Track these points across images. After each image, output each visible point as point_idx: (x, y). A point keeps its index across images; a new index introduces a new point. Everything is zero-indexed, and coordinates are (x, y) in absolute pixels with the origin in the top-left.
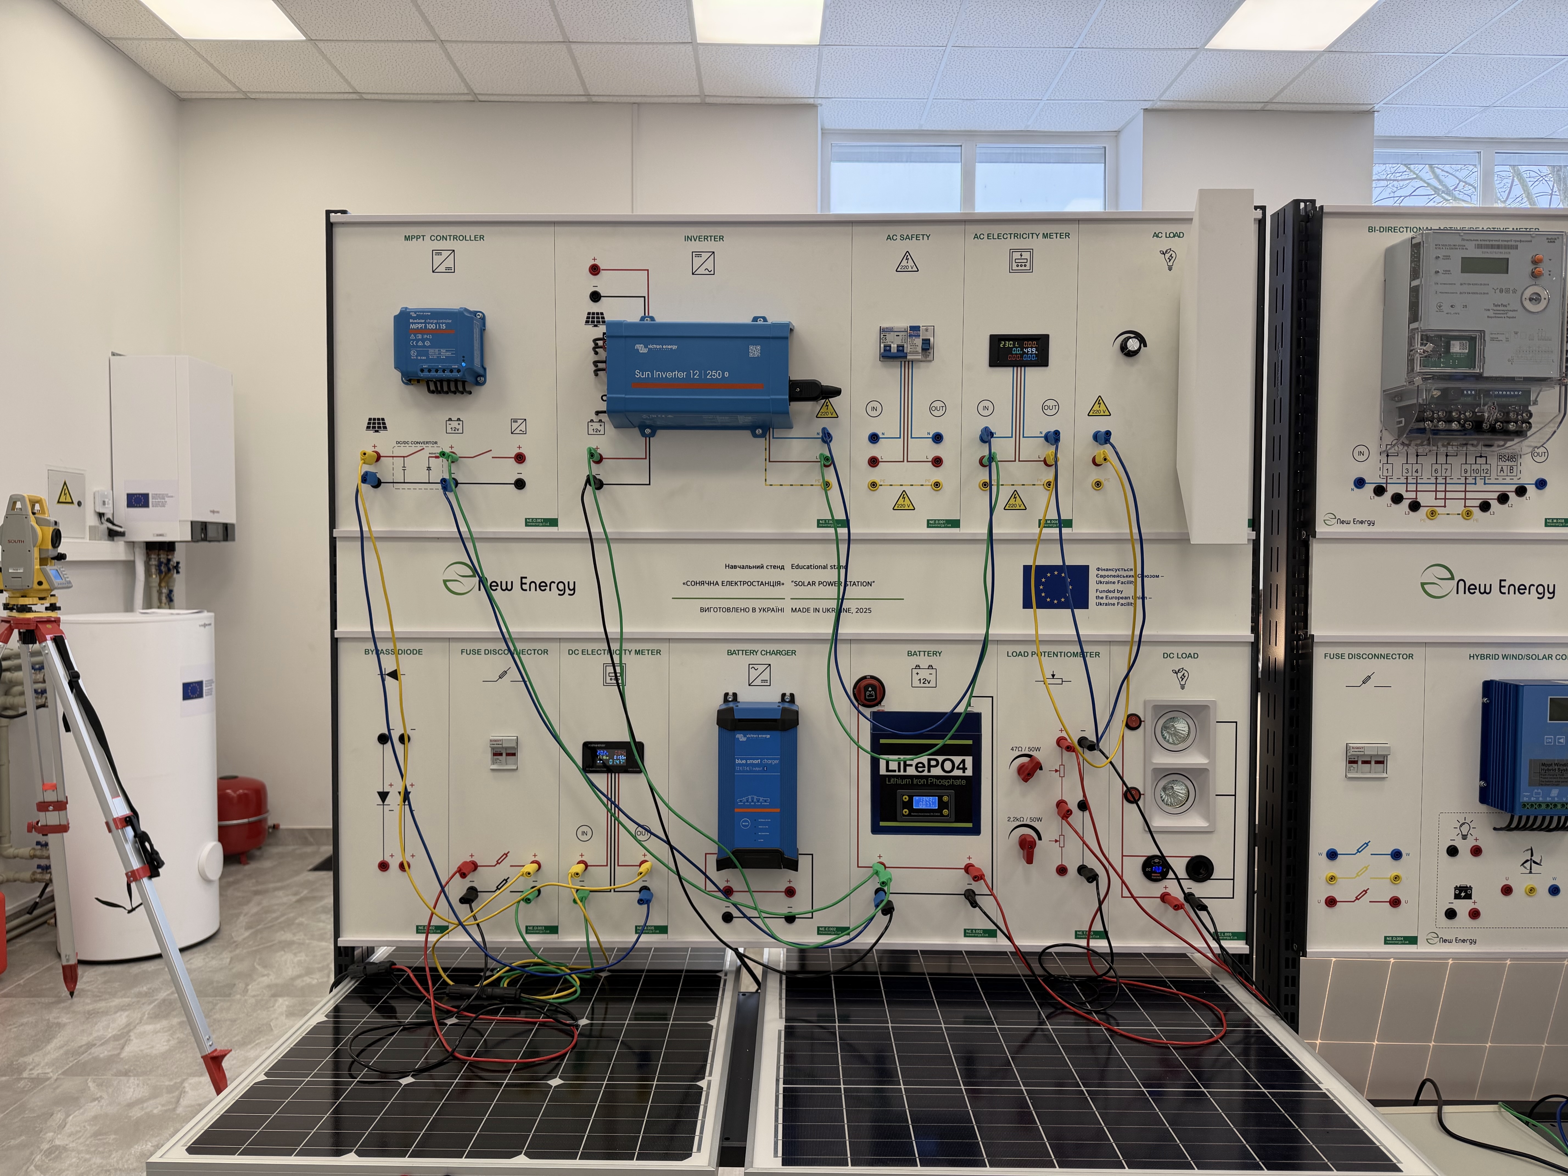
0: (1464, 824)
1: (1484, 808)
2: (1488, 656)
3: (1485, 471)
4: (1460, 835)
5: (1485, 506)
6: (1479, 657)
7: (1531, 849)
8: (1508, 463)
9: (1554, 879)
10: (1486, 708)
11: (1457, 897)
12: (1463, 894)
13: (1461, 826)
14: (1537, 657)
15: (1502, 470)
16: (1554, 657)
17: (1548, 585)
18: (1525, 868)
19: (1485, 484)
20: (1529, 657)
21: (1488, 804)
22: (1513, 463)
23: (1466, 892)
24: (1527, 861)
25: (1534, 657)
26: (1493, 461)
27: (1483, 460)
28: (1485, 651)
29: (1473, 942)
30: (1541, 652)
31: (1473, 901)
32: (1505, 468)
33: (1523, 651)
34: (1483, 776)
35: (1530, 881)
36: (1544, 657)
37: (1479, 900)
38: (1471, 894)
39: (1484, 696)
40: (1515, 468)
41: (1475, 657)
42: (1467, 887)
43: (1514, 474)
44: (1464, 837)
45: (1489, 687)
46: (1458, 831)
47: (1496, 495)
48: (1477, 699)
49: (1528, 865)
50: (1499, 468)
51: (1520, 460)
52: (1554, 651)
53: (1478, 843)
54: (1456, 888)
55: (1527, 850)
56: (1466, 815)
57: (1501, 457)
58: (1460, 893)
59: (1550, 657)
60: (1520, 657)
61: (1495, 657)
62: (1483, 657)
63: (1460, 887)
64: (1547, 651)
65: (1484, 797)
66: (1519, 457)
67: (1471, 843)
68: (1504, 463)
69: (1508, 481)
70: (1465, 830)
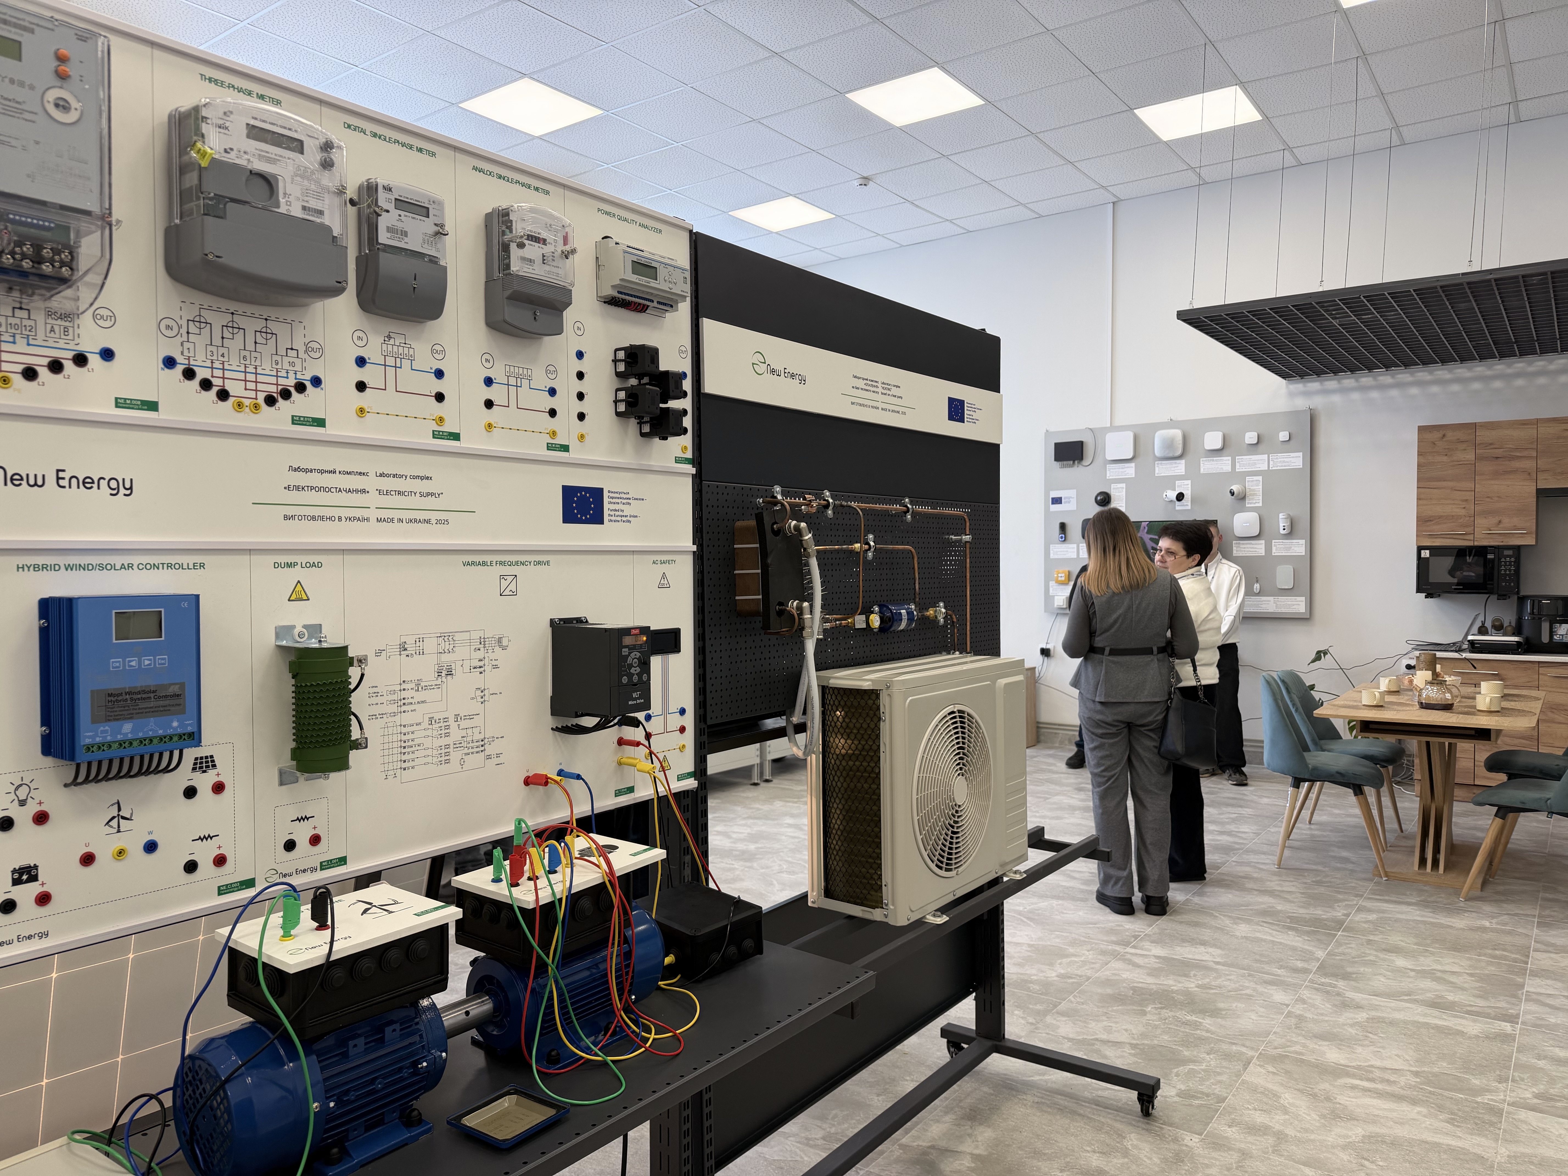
0: (21, 785)
1: (49, 761)
2: (44, 567)
3: (28, 328)
4: (16, 802)
5: (30, 374)
6: (32, 568)
7: (118, 803)
8: (59, 322)
9: (150, 833)
10: (44, 632)
11: (16, 882)
12: (25, 877)
13: (17, 789)
14: (113, 567)
15: (52, 330)
16: (135, 567)
17: (124, 480)
18: (111, 827)
19: (28, 344)
20: (102, 567)
21: (55, 756)
22: (67, 324)
23: (29, 873)
24: (113, 818)
25: (109, 567)
26: (39, 317)
27: (24, 314)
28: (40, 560)
29: (44, 935)
30: (118, 560)
31: (40, 882)
32: (56, 328)
33: (94, 560)
34: (46, 720)
35: (119, 841)
36: (123, 567)
37: (47, 880)
38: (37, 875)
39: (41, 618)
40: (71, 330)
41: (26, 568)
42: (30, 867)
43: (70, 337)
44: (22, 803)
45: (46, 606)
46: (13, 796)
47: (45, 361)
48: (32, 622)
49: (114, 823)
50: (49, 327)
51: (77, 322)
52: (135, 560)
53: (43, 808)
54: (14, 871)
55: (112, 805)
56: (21, 774)
57: (50, 313)
58: (21, 875)
59: (130, 566)
60: (90, 567)
61: (55, 568)
62: (36, 568)
63: (20, 869)
64: (126, 560)
65: (48, 748)
66: (76, 316)
67: (32, 808)
68: (54, 322)
69: (61, 344)
70: (22, 793)
